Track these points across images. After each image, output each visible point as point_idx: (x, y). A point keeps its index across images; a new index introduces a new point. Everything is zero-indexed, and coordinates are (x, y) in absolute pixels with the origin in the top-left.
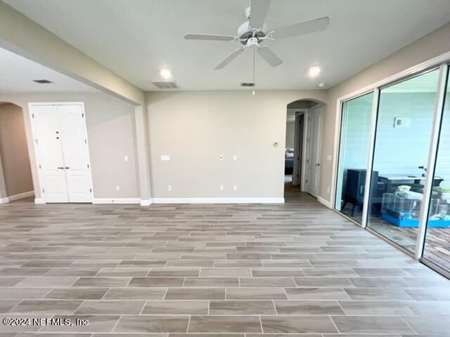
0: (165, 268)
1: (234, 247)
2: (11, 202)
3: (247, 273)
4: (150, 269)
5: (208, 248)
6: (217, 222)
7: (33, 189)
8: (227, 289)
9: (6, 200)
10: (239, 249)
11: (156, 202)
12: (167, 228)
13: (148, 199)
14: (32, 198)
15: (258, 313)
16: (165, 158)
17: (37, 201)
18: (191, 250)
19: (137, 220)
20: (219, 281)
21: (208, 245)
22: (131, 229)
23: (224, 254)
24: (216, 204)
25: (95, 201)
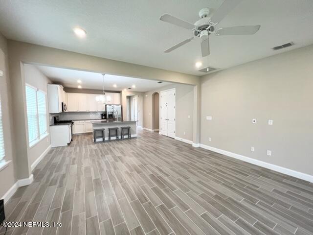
0: (166, 178)
1: (214, 194)
2: (154, 132)
3: (200, 212)
4: (161, 174)
5: (197, 183)
6: (226, 173)
7: (159, 128)
8: (177, 207)
9: (153, 130)
10: (216, 196)
11: (202, 147)
12: (190, 162)
13: (197, 143)
14: (158, 132)
15: (174, 230)
16: (209, 118)
17: (160, 133)
18: (186, 178)
19: (182, 152)
20: (178, 200)
21: (199, 182)
22: (174, 155)
23: (201, 192)
24: (245, 162)
25: (176, 138)
